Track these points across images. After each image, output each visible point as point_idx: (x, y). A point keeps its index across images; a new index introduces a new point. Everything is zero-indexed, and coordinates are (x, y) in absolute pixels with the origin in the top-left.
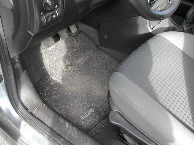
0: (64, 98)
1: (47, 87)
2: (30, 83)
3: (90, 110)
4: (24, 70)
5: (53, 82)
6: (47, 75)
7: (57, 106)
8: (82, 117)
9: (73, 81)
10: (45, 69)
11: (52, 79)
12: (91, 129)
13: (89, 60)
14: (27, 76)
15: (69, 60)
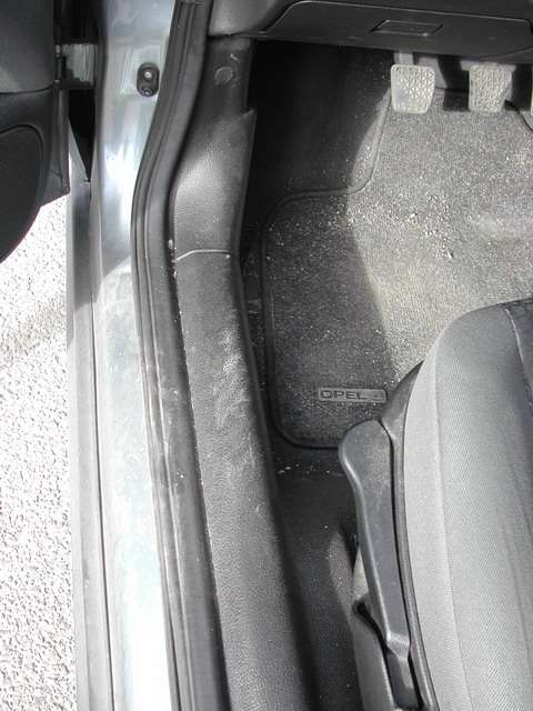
0: (326, 296)
1: (307, 228)
2: (240, 165)
3: (369, 390)
4: (248, 110)
5: (339, 222)
6: (342, 192)
7: (285, 303)
8: (323, 393)
9: (403, 264)
10: (350, 170)
11: (343, 215)
12: (317, 448)
13: (519, 240)
14: (243, 133)
15: (451, 194)
